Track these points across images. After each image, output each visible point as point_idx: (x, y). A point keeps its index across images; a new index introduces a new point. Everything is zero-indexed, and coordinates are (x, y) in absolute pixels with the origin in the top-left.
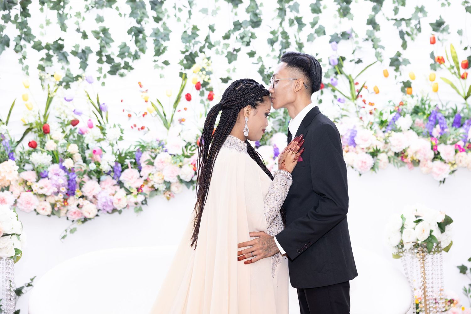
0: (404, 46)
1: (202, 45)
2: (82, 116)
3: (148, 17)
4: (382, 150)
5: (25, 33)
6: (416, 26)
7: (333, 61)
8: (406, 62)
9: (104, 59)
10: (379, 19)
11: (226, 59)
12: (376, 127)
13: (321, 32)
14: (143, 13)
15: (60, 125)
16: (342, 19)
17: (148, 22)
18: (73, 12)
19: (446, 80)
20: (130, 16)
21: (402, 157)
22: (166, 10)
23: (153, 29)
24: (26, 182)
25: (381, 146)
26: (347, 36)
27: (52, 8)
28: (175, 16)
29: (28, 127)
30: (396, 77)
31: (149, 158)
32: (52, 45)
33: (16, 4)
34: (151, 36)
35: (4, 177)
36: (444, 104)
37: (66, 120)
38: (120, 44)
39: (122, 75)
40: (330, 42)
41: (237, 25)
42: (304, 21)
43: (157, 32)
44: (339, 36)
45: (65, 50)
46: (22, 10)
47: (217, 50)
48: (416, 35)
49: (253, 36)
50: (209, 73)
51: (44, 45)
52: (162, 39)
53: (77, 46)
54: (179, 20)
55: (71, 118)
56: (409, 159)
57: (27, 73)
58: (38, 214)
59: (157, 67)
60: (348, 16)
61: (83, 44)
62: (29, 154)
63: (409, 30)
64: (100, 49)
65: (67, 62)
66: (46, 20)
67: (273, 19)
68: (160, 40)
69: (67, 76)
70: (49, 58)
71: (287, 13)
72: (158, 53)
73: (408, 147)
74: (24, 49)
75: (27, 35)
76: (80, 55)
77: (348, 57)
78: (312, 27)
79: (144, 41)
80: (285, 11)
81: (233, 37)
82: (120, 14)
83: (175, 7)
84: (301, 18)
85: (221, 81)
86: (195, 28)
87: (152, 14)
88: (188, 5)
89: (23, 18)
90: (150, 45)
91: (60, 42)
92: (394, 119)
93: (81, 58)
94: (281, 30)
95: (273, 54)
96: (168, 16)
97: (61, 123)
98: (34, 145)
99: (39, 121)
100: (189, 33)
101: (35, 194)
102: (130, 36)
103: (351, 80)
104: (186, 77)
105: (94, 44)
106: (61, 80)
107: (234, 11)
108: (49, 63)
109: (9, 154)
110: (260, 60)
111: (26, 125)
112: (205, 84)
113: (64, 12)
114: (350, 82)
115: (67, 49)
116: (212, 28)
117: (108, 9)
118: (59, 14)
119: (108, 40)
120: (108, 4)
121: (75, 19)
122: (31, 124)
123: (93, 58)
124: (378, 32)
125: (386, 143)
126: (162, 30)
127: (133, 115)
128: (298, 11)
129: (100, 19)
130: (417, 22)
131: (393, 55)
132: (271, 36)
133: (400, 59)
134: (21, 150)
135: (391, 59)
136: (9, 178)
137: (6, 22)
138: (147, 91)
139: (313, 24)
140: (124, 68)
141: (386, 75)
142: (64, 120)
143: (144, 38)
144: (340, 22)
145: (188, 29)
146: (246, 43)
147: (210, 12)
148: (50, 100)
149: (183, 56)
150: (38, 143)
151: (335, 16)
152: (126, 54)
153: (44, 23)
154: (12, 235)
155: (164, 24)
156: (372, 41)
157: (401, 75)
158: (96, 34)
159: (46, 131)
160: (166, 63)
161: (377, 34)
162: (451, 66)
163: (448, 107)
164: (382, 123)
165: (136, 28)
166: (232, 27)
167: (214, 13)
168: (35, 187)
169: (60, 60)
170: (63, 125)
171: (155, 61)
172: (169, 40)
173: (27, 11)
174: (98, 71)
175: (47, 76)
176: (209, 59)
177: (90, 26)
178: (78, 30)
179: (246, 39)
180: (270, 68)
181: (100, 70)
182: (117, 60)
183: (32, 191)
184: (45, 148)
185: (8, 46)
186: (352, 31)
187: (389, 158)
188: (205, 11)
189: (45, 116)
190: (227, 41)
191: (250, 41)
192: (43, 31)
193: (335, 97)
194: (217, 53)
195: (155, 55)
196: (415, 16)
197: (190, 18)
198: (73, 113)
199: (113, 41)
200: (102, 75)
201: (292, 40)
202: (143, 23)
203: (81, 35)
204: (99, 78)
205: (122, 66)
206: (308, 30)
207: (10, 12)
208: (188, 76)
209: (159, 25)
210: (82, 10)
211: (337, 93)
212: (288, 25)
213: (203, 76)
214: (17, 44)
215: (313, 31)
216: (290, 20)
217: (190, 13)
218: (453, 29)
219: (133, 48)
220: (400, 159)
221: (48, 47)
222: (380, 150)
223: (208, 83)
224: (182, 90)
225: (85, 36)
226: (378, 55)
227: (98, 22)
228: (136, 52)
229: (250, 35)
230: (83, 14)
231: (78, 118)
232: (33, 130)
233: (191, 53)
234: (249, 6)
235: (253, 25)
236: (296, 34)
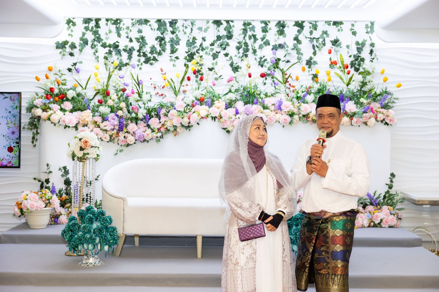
0: (315, 53)
1: (198, 49)
2: (129, 87)
3: (168, 31)
4: (296, 113)
5: (97, 37)
6: (322, 42)
7: (273, 61)
8: (315, 63)
9: (142, 54)
10: (301, 37)
11: (212, 57)
12: (295, 100)
13: (267, 43)
14: (165, 29)
15: (116, 91)
16: (279, 36)
17: (168, 34)
18: (125, 27)
19: (337, 74)
20: (157, 30)
21: (307, 118)
22: (178, 27)
23: (170, 38)
24: (96, 122)
25: (295, 111)
26: (282, 47)
27: (113, 24)
28: (183, 31)
29: (97, 91)
30: (309, 71)
31: (165, 112)
32: (112, 45)
33: (93, 21)
34: (169, 42)
35: (85, 119)
36: (336, 88)
37: (119, 88)
38: (151, 46)
39: (151, 64)
40: (272, 49)
41: (219, 38)
42: (257, 37)
43: (172, 40)
44: (277, 46)
45: (119, 48)
46: (96, 24)
47: (206, 52)
48: (322, 47)
49: (228, 44)
50: (201, 65)
51: (107, 44)
52: (175, 44)
53: (126, 46)
54: (185, 33)
55: (122, 88)
56: (310, 119)
57: (98, 61)
58: (102, 140)
59: (171, 60)
60: (283, 35)
61: (130, 45)
62: (98, 107)
63: (318, 44)
64: (140, 48)
65: (121, 55)
66: (109, 30)
67: (240, 35)
68: (174, 44)
69: (120, 63)
70: (110, 52)
71: (248, 32)
72: (173, 52)
73: (311, 112)
74: (96, 47)
75: (98, 39)
76: (128, 52)
77: (282, 59)
78: (262, 41)
79: (165, 45)
80: (247, 31)
81: (216, 45)
82: (152, 29)
83: (183, 26)
84: (256, 35)
85: (208, 69)
86: (194, 38)
87: (170, 29)
88: (191, 25)
89: (96, 29)
90: (168, 47)
91: (117, 43)
92: (304, 96)
93: (128, 53)
94: (244, 41)
95: (238, 55)
96: (179, 31)
97: (116, 90)
98: (101, 102)
99: (103, 88)
100: (191, 41)
101: (101, 129)
102: (157, 42)
103: (283, 72)
104: (188, 67)
105: (136, 45)
106: (117, 65)
107: (218, 29)
108: (110, 55)
109: (87, 107)
110: (231, 58)
111: (96, 90)
112: (199, 71)
113: (120, 26)
114: (283, 73)
115: (121, 47)
116: (204, 39)
117: (145, 25)
118: (117, 27)
119: (144, 44)
120: (145, 23)
121: (126, 30)
122: (99, 90)
123: (135, 54)
124: (300, 45)
125: (299, 109)
126: (175, 39)
127: (157, 87)
128: (254, 31)
129: (140, 31)
130: (323, 40)
131: (308, 58)
132: (238, 45)
133: (312, 61)
134: (94, 104)
135: (307, 60)
136: (87, 119)
137: (86, 31)
138: (165, 73)
139: (263, 39)
140: (153, 60)
141: (304, 70)
142: (118, 88)
143: (165, 43)
144: (278, 38)
145: (190, 38)
146: (223, 49)
147: (203, 29)
148: (110, 77)
149: (187, 54)
150: (103, 101)
151: (275, 35)
152: (154, 52)
153: (108, 32)
154: (95, 147)
155: (177, 35)
156: (296, 50)
157: (311, 70)
158: (138, 40)
159: (108, 94)
160: (177, 58)
161: (299, 46)
162: (340, 66)
163: (338, 90)
164: (298, 98)
165: (160, 37)
166: (216, 38)
167: (206, 30)
168: (102, 125)
169: (116, 54)
170: (117, 91)
171: (170, 57)
172: (179, 44)
173: (98, 25)
174: (137, 61)
175: (109, 63)
176: (201, 57)
177: (134, 35)
178: (127, 37)
179: (224, 46)
180: (236, 63)
181: (139, 61)
182: (149, 55)
183: (99, 127)
184: (107, 104)
185: (87, 44)
186: (285, 43)
187: (299, 117)
188: (200, 29)
189: (107, 86)
190: (212, 47)
191: (226, 47)
192: (107, 36)
193: (274, 81)
194: (206, 53)
195: (171, 53)
196: (322, 36)
197: (191, 32)
198: (123, 85)
199: (147, 44)
200: (140, 64)
201: (250, 47)
202: (164, 34)
203: (129, 40)
204: (138, 65)
205: (151, 59)
206: (259, 42)
207: (89, 25)
208: (189, 66)
209: (173, 36)
210: (130, 25)
211: (275, 79)
212: (248, 39)
213: (198, 67)
214: (93, 44)
215: (262, 43)
216: (249, 36)
217: (192, 29)
218: (344, 45)
219: (158, 48)
220: (306, 118)
221: (110, 46)
222: (295, 113)
223: (200, 71)
224: (185, 74)
225: (131, 41)
226: (299, 59)
227: (139, 33)
228: (160, 51)
229: (226, 44)
230: (130, 28)
231: (126, 87)
232: (100, 93)
233: (191, 53)
234: (226, 27)
235: (228, 38)
236: (253, 44)
